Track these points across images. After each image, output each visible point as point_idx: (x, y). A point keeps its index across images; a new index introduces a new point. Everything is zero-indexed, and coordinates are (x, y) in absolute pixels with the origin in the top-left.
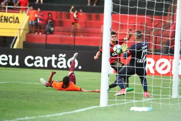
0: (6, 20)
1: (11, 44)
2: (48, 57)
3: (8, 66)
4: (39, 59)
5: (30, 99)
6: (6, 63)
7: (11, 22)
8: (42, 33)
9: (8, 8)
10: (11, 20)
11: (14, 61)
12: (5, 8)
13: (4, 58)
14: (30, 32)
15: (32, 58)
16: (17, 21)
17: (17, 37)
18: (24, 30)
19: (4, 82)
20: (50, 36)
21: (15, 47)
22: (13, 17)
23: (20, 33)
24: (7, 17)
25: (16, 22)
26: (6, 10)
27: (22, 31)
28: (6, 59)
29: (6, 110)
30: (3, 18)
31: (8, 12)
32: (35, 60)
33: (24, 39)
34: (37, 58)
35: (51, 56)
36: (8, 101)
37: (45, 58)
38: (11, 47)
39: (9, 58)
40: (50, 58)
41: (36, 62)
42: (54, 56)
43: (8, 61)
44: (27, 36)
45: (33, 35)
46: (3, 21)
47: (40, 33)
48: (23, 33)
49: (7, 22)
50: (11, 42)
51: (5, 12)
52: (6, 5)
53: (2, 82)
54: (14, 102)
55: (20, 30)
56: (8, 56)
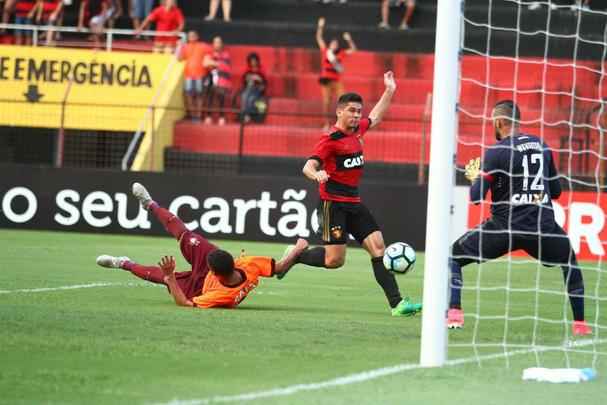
0: (108, 76)
1: (122, 157)
2: (246, 200)
3: (115, 229)
4: (216, 208)
5: (186, 340)
6: (106, 221)
7: (124, 84)
8: (227, 121)
9: (116, 37)
10: (125, 75)
11: (132, 214)
12: (103, 38)
13: (99, 202)
14: (188, 117)
15: (194, 203)
16: (144, 79)
17: (143, 134)
18: (168, 108)
19: (100, 285)
20: (253, 130)
21: (137, 166)
22: (130, 65)
23: (153, 119)
24: (112, 66)
25: (140, 83)
26: (109, 44)
27: (159, 114)
28: (108, 207)
29: (106, 378)
30: (97, 70)
31: (114, 49)
32: (202, 210)
33: (167, 140)
34: (209, 203)
35: (258, 198)
36: (112, 348)
37: (238, 203)
38: (124, 166)
39: (116, 204)
40: (252, 204)
41: (205, 218)
42: (266, 195)
43: (113, 215)
44: (179, 131)
45: (197, 125)
46: (97, 79)
47: (222, 121)
48: (163, 119)
49: (111, 82)
50: (125, 151)
51: (104, 49)
52: (106, 25)
53: (94, 285)
54: (133, 350)
55: (153, 108)
56: (113, 197)
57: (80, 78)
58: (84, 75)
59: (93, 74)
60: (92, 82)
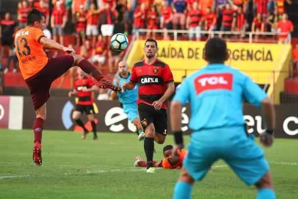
0: (250, 56)
6: (251, 130)
7: (258, 60)
12: (247, 37)
13: (248, 120)
15: (296, 121)
16: (269, 57)
17: (269, 86)
18: (282, 72)
22: (262, 51)
23: (274, 78)
24: (252, 51)
25: (267, 59)
26: (250, 39)
27: (277, 75)
28: (251, 123)
30: (245, 53)
31: (253, 42)
33: (281, 88)
39: (256, 122)
43: (255, 127)
44: (287, 83)
46: (245, 58)
48: (279, 78)
49: (252, 59)
51: (248, 42)
55: (274, 72)
56: (254, 118)
57: (236, 57)
58: (238, 56)
59: (242, 55)
60: (242, 59)
